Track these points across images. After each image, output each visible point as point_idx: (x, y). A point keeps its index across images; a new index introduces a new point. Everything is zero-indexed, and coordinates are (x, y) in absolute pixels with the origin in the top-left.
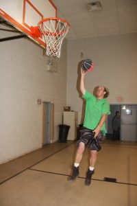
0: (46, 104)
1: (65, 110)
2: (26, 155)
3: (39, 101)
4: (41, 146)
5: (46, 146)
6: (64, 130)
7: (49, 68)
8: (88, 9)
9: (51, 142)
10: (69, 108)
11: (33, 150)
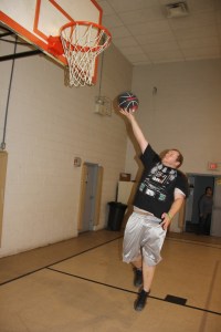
0: (89, 166)
1: (122, 179)
2: (50, 245)
3: (77, 161)
4: (75, 233)
5: (84, 234)
6: (118, 210)
7: (97, 108)
8: (165, 14)
9: (95, 228)
10: (129, 175)
11: (61, 239)
